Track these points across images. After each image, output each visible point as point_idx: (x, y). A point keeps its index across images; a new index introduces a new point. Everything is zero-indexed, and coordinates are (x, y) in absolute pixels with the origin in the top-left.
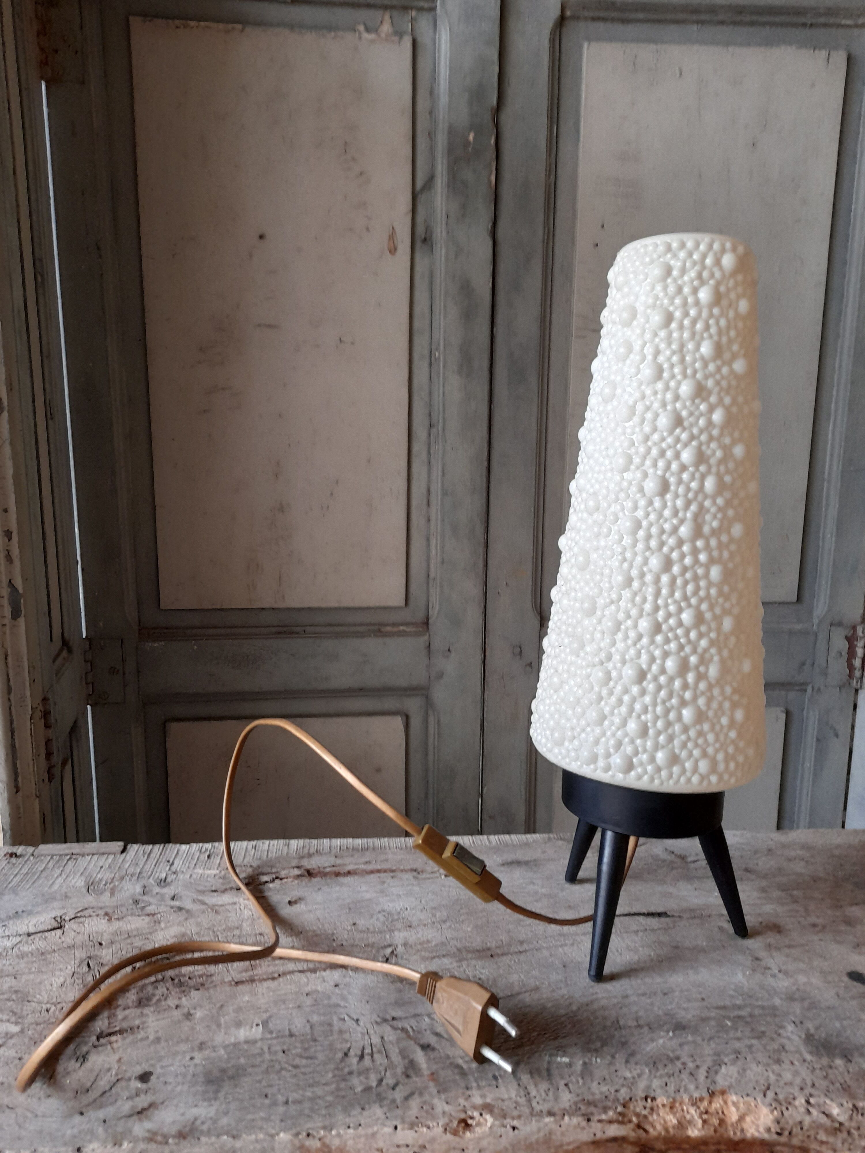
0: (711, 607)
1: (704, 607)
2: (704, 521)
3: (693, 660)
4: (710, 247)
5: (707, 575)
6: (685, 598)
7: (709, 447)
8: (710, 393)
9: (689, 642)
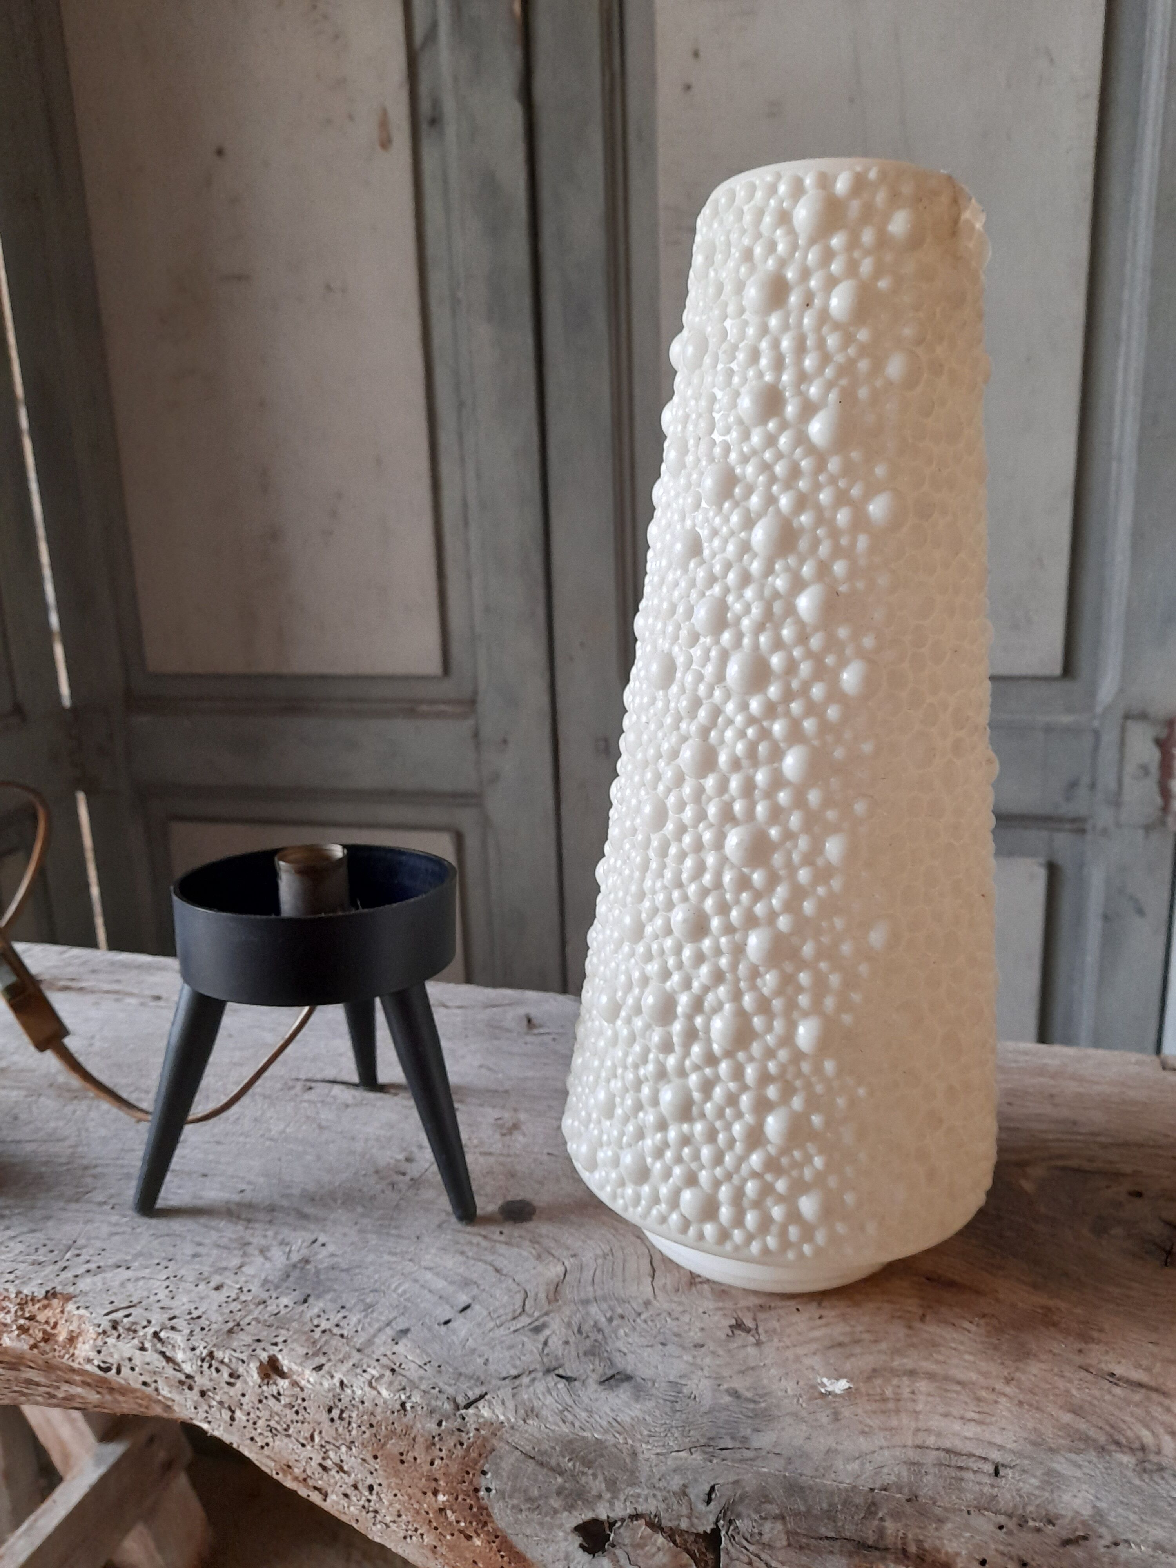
0: (724, 909)
1: (709, 903)
2: (722, 741)
3: (683, 1000)
4: (772, 190)
5: (719, 843)
6: (679, 884)
7: (740, 596)
8: (749, 491)
9: (680, 965)
